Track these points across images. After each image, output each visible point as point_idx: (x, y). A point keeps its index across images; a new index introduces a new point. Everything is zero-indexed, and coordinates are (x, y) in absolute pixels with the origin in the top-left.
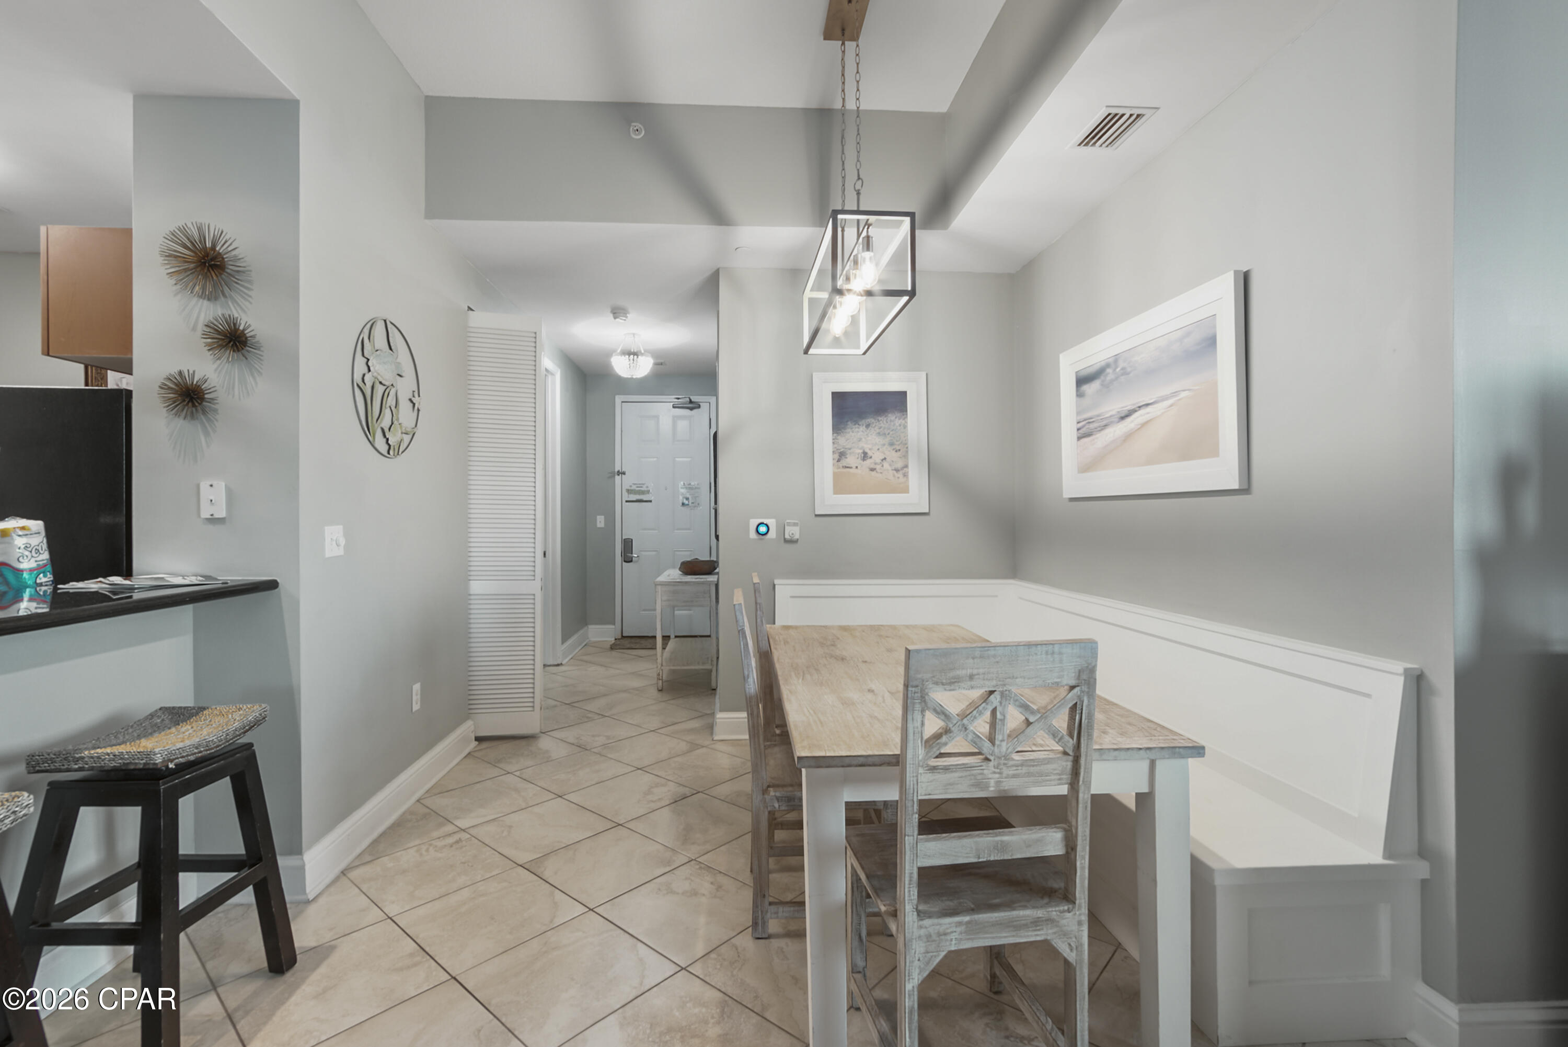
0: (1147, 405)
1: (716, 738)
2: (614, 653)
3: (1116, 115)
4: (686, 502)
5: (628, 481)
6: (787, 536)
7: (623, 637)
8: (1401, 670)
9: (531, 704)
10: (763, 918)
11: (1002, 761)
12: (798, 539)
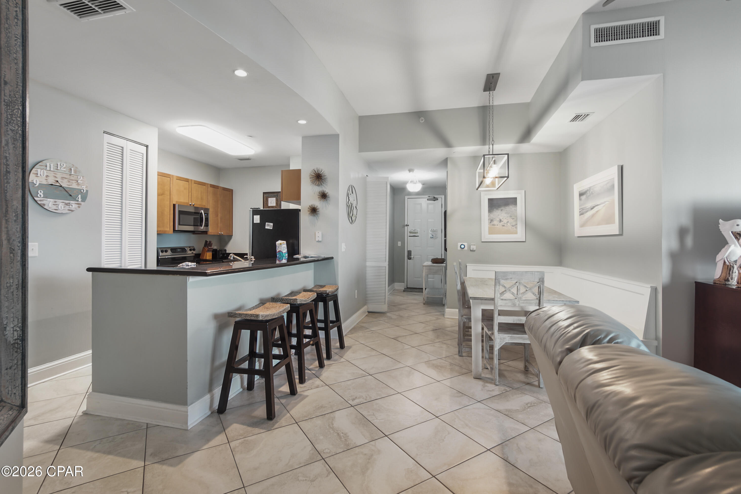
0: (598, 205)
1: (445, 317)
2: (405, 293)
3: (579, 115)
4: (432, 237)
5: (410, 228)
6: (471, 249)
7: (407, 288)
8: (649, 286)
9: (384, 302)
10: (461, 351)
11: (520, 299)
12: (475, 250)
